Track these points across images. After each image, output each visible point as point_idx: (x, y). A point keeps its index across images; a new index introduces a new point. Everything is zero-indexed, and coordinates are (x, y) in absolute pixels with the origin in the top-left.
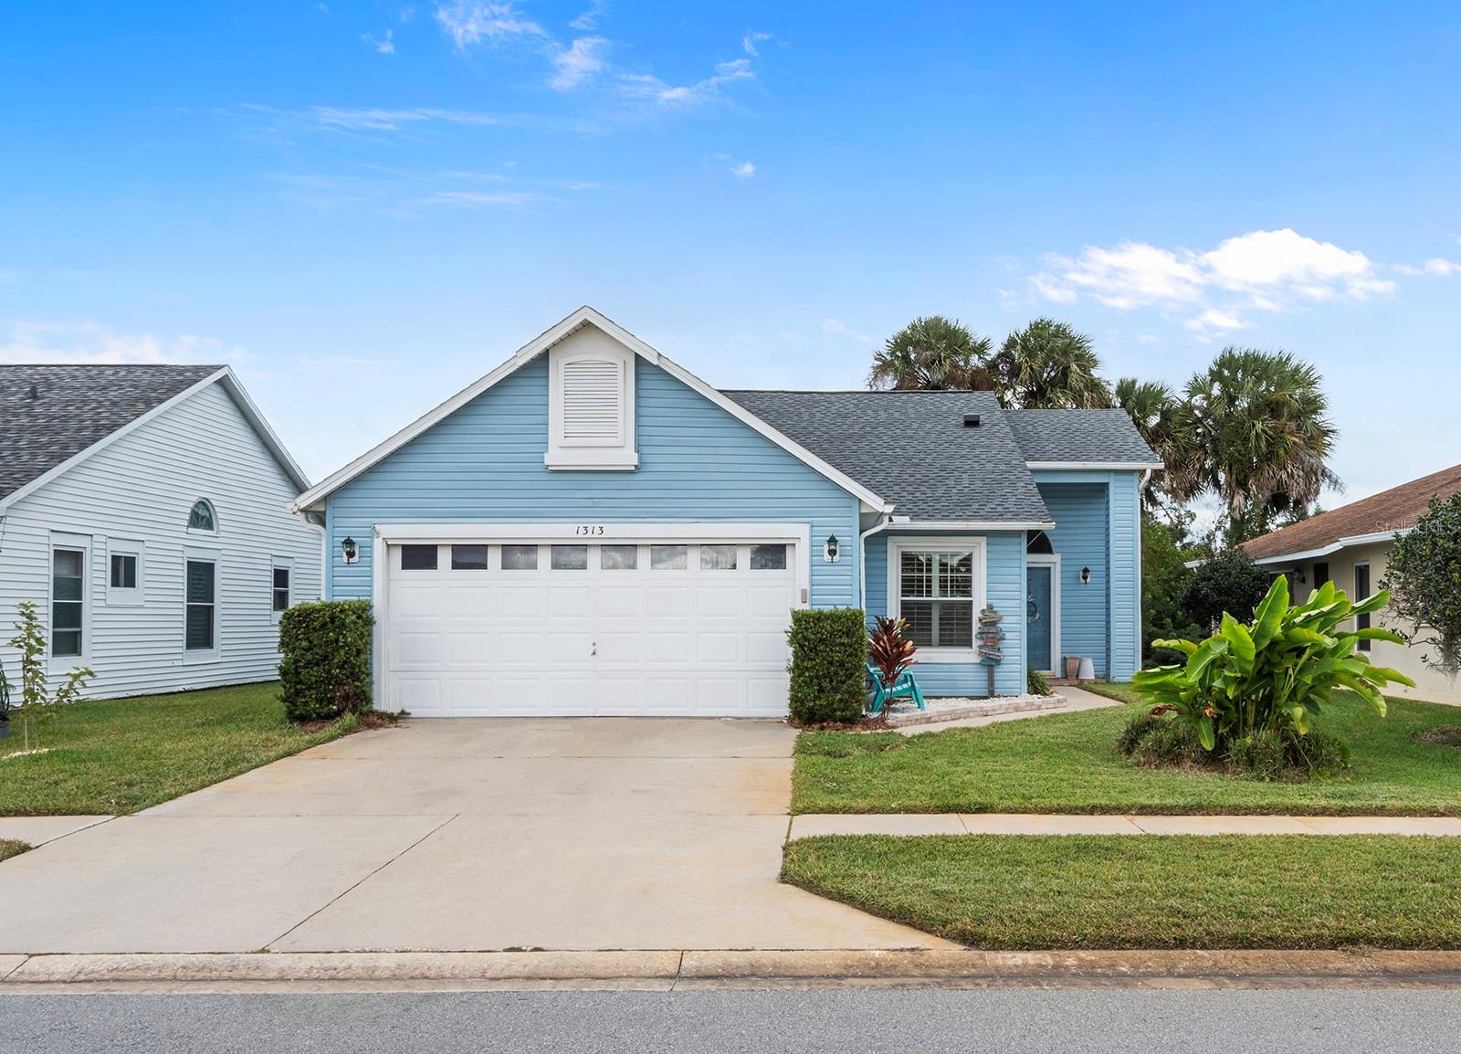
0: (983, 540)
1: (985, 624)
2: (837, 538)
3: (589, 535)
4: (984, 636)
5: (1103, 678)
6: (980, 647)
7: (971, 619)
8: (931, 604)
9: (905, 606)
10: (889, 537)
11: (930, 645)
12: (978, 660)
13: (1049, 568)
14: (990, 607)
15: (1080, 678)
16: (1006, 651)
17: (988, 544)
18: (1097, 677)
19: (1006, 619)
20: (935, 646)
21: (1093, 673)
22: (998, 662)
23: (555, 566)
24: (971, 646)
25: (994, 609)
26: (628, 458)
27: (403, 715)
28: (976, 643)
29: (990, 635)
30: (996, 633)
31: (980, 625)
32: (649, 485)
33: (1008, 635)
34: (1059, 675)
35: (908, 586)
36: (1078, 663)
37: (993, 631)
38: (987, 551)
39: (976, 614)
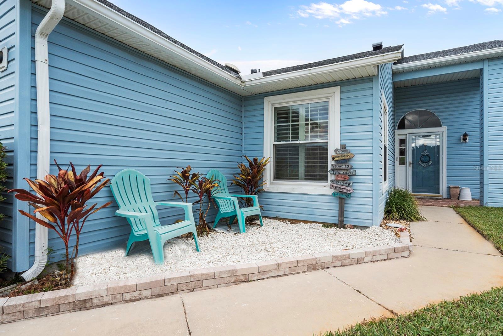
0: (338, 89)
1: (337, 162)
4: (337, 172)
5: (478, 200)
6: (333, 181)
7: (327, 158)
8: (298, 147)
9: (277, 148)
10: (265, 98)
11: (297, 179)
12: (331, 191)
14: (343, 147)
15: (459, 199)
16: (357, 186)
17: (342, 92)
18: (473, 199)
19: (357, 157)
20: (301, 180)
21: (471, 197)
22: (348, 195)
24: (326, 180)
25: (347, 149)
28: (330, 177)
29: (342, 172)
30: (348, 170)
31: (333, 162)
33: (358, 172)
35: (280, 134)
37: (344, 167)
38: (341, 99)
39: (331, 153)
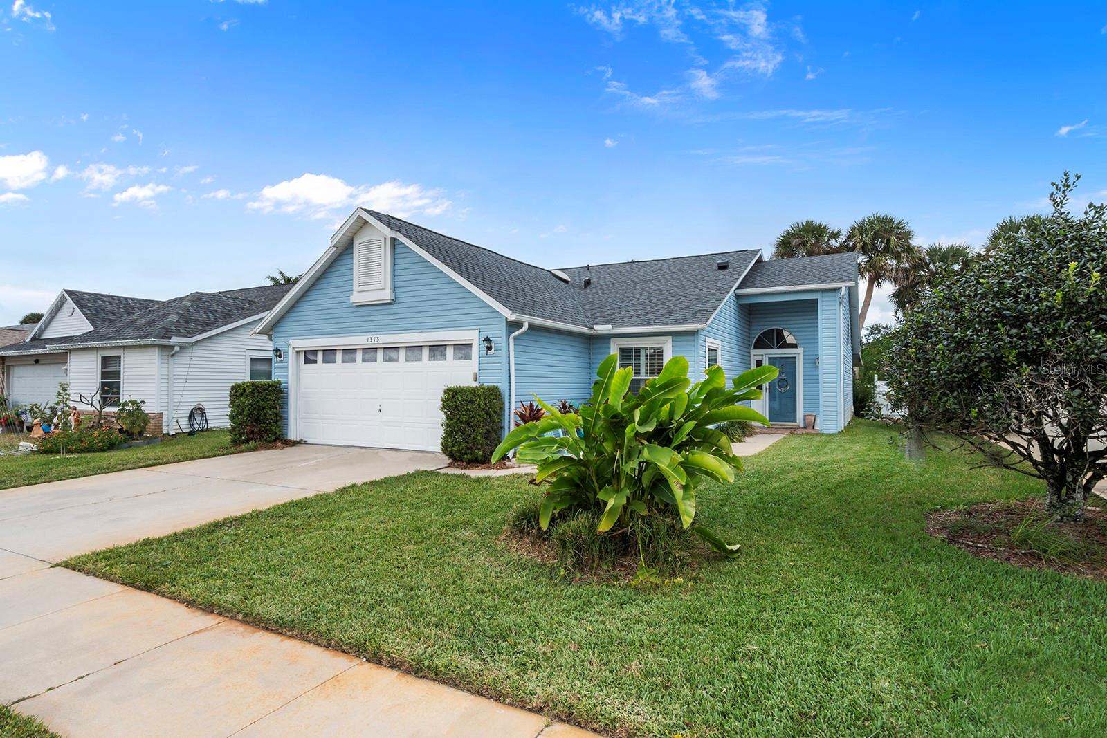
0: (670, 338)
2: (491, 339)
3: (373, 342)
8: (640, 382)
10: (612, 339)
13: (795, 357)
15: (814, 428)
17: (673, 341)
23: (364, 361)
26: (386, 296)
27: (301, 442)
32: (403, 311)
34: (802, 426)
36: (813, 418)
38: (673, 346)
